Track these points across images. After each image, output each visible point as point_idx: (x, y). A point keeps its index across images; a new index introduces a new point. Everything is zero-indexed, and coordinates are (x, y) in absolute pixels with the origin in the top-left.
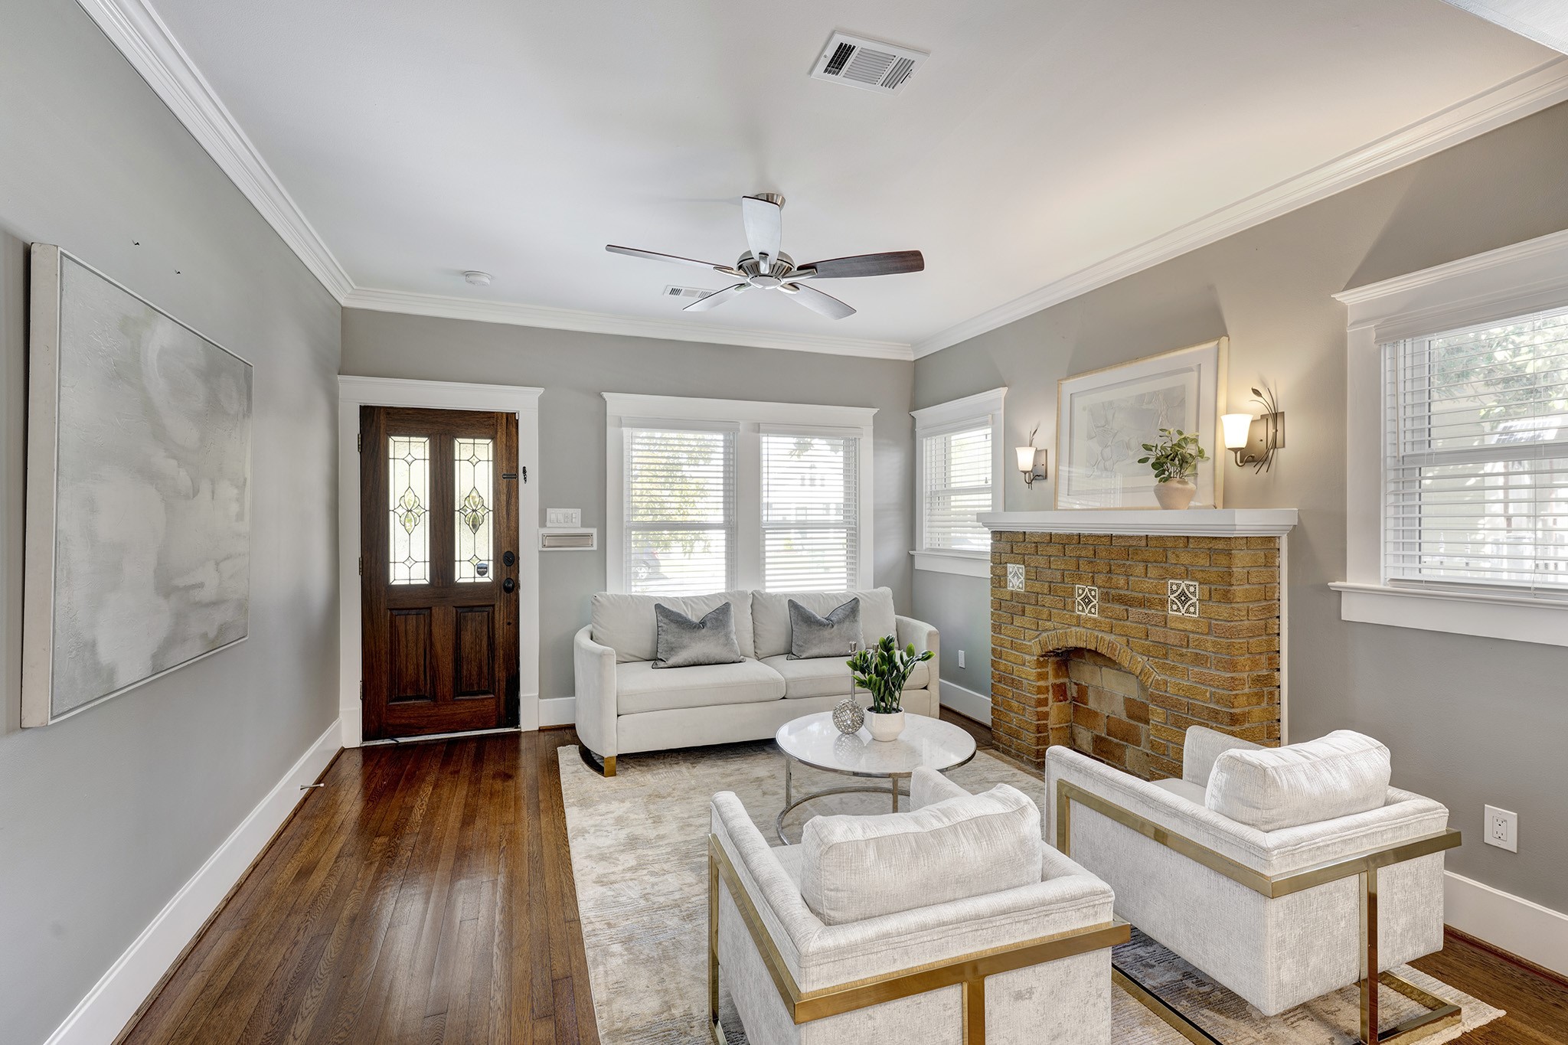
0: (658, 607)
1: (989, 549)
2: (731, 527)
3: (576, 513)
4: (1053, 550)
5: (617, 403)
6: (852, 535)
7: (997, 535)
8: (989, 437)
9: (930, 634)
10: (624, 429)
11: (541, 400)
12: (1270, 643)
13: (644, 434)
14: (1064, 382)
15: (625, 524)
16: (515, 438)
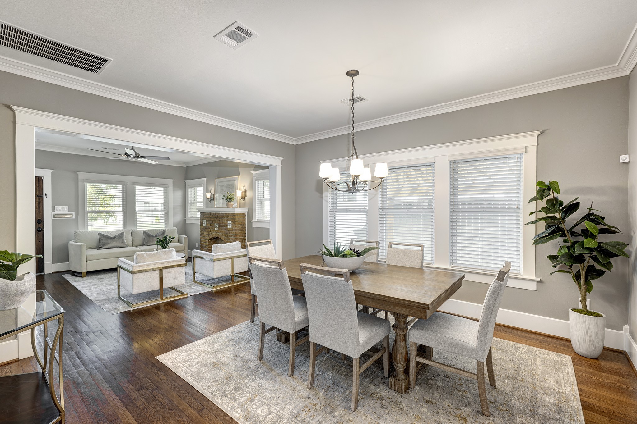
0: (99, 233)
1: (199, 217)
2: (124, 211)
3: (67, 208)
4: (211, 216)
5: (81, 175)
6: (166, 214)
7: (201, 213)
8: (203, 189)
9: (185, 238)
10: (85, 183)
11: (52, 173)
12: (244, 232)
13: (91, 184)
14: (216, 179)
15: (85, 211)
16: (42, 185)
